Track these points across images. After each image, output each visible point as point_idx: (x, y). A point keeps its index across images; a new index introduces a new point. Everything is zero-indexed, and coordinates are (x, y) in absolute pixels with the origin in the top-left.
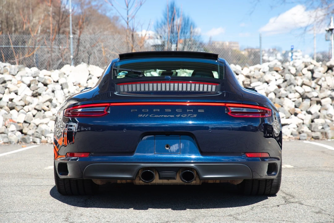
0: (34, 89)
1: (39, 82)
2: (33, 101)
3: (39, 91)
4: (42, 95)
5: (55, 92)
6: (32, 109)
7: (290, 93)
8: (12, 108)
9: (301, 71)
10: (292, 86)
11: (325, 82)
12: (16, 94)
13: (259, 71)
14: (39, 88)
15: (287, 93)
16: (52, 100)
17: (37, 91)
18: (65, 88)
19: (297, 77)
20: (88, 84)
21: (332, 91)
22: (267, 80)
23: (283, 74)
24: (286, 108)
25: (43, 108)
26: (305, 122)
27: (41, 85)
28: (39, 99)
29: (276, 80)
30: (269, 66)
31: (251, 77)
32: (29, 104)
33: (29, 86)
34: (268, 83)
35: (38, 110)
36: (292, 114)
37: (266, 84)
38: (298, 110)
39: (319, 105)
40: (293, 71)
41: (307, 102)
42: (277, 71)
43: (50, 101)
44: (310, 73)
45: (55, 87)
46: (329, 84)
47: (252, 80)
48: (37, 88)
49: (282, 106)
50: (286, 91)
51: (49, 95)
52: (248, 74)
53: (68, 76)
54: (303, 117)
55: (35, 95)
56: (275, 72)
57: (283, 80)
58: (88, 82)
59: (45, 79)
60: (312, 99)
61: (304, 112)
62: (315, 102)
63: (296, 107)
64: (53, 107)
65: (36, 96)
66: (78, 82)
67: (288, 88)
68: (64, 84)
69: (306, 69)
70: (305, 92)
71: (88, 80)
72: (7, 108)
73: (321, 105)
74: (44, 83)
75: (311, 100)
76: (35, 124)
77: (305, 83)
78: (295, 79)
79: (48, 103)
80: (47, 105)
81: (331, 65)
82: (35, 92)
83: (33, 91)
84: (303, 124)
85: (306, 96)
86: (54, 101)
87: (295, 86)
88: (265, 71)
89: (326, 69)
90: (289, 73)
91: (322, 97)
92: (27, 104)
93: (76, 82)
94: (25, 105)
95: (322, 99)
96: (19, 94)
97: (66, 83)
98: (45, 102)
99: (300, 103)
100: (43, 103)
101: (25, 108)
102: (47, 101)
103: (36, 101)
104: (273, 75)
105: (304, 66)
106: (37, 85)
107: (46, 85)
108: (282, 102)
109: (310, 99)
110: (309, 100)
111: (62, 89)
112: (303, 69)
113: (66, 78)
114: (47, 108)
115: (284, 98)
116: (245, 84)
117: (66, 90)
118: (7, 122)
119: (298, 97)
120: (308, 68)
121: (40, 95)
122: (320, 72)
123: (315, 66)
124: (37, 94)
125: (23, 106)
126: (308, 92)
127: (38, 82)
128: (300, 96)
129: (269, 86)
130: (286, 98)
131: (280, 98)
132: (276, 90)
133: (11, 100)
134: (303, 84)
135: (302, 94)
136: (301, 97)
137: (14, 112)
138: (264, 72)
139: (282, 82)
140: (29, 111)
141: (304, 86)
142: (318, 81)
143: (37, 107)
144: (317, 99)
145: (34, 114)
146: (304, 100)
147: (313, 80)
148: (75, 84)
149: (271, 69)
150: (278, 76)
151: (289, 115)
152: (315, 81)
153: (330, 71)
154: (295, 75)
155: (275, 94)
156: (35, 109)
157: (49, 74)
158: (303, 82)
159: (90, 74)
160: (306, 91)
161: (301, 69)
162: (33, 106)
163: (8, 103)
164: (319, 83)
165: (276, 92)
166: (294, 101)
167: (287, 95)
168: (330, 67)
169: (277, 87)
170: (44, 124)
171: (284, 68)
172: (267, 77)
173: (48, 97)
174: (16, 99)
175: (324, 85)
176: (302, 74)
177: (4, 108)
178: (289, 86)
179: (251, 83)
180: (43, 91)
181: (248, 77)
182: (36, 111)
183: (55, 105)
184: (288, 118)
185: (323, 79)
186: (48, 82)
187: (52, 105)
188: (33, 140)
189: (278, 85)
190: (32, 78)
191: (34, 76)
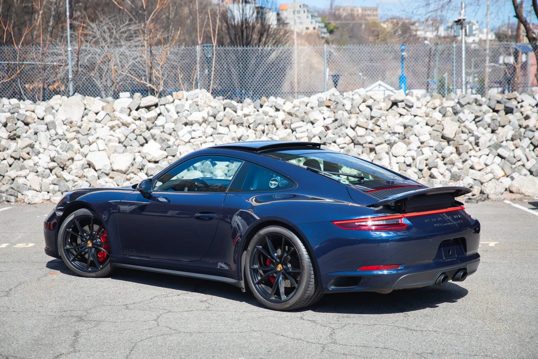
0: (12, 130)
1: (18, 120)
2: (10, 145)
3: (18, 132)
4: (21, 137)
5: (38, 134)
6: (8, 157)
7: (340, 136)
9: (358, 107)
10: (343, 128)
11: (386, 123)
13: (306, 106)
14: (18, 127)
15: (335, 137)
16: (34, 145)
17: (14, 132)
18: (51, 129)
19: (352, 115)
20: (83, 122)
21: (392, 134)
22: (312, 119)
23: (335, 111)
25: (22, 156)
27: (20, 124)
28: (17, 143)
29: (324, 119)
30: (318, 100)
31: (293, 115)
32: (4, 149)
33: (5, 125)
34: (313, 123)
35: (15, 159)
37: (311, 124)
39: (373, 153)
40: (348, 107)
41: (359, 149)
42: (328, 107)
43: (32, 146)
44: (369, 109)
45: (38, 128)
46: (389, 125)
47: (294, 119)
48: (15, 129)
50: (334, 134)
51: (30, 138)
52: (290, 110)
53: (57, 111)
55: (13, 138)
56: (325, 108)
57: (333, 119)
58: (83, 119)
59: (26, 116)
60: (364, 145)
62: (368, 149)
64: (34, 154)
65: (15, 139)
66: (69, 121)
67: (337, 130)
68: (50, 123)
69: (364, 104)
70: (358, 136)
71: (83, 117)
73: (376, 153)
74: (25, 122)
75: (363, 147)
76: (10, 177)
77: (359, 123)
78: (349, 118)
79: (28, 149)
80: (27, 152)
81: (395, 100)
82: (12, 134)
83: (10, 132)
85: (358, 142)
86: (37, 146)
87: (347, 128)
88: (314, 106)
89: (391, 104)
90: (342, 110)
91: (377, 143)
93: (67, 119)
95: (376, 145)
97: (53, 122)
98: (24, 148)
100: (22, 149)
102: (27, 147)
103: (13, 145)
104: (322, 112)
105: (362, 100)
106: (16, 124)
107: (27, 124)
109: (362, 145)
110: (361, 147)
111: (48, 129)
112: (360, 104)
113: (53, 115)
114: (26, 156)
115: (330, 144)
116: (286, 124)
117: (52, 132)
119: (349, 142)
120: (366, 103)
121: (19, 137)
122: (381, 109)
123: (375, 100)
124: (15, 137)
126: (361, 136)
127: (16, 120)
128: (351, 141)
129: (314, 127)
130: (333, 144)
132: (320, 133)
134: (357, 125)
135: (353, 139)
136: (353, 142)
138: (312, 108)
139: (332, 122)
140: (4, 159)
141: (357, 129)
142: (378, 120)
143: (14, 155)
144: (371, 146)
145: (10, 163)
146: (356, 146)
147: (371, 119)
148: (65, 123)
149: (321, 104)
150: (327, 112)
152: (373, 121)
153: (395, 107)
154: (350, 112)
155: (320, 138)
156: (11, 157)
157: (32, 109)
158: (357, 122)
159: (85, 109)
160: (359, 134)
161: (358, 106)
162: (9, 152)
164: (378, 123)
165: (321, 136)
166: (342, 148)
167: (334, 140)
168: (395, 101)
169: (323, 129)
170: (22, 177)
171: (336, 103)
172: (314, 115)
173: (28, 142)
175: (384, 126)
176: (359, 111)
178: (339, 127)
179: (291, 124)
180: (23, 133)
181: (290, 114)
182: (13, 160)
183: (38, 151)
185: (383, 118)
186: (29, 120)
187: (33, 151)
188: (6, 198)
189: (325, 126)
190: (9, 115)
191: (11, 111)
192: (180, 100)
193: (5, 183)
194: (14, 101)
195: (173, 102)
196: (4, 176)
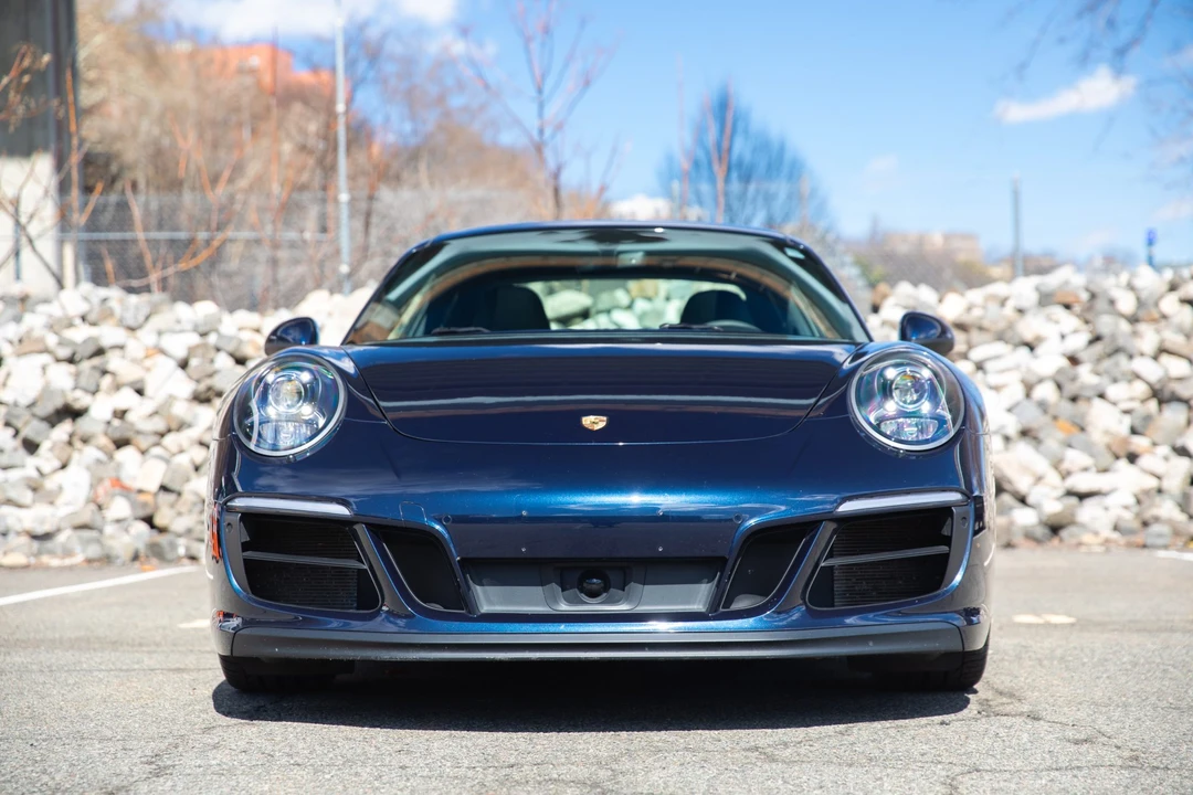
0: (201, 375)
1: (218, 350)
2: (195, 416)
3: (217, 382)
4: (225, 395)
6: (191, 445)
7: (1115, 381)
8: (121, 443)
9: (1156, 305)
10: (1122, 359)
12: (140, 392)
14: (219, 369)
15: (1104, 382)
17: (209, 382)
19: (1143, 327)
22: (1029, 337)
23: (1089, 317)
24: (1097, 436)
26: (1166, 484)
27: (224, 361)
29: (1063, 337)
30: (1037, 289)
31: (970, 328)
32: (182, 426)
33: (184, 364)
34: (1031, 347)
36: (1117, 457)
37: (1026, 350)
38: (1139, 443)
41: (1175, 415)
42: (1068, 306)
44: (1188, 310)
47: (976, 336)
48: (210, 372)
49: (1083, 429)
50: (1098, 374)
52: (961, 314)
54: (1160, 467)
55: (205, 397)
56: (1059, 309)
57: (1089, 336)
59: (240, 342)
61: (1164, 450)
63: (1134, 431)
65: (208, 401)
67: (1107, 364)
69: (1175, 296)
70: (1170, 378)
72: (104, 441)
74: (237, 355)
75: (1190, 408)
76: (198, 495)
77: (1168, 345)
78: (1135, 332)
82: (202, 387)
83: (198, 381)
84: (1160, 491)
85: (1173, 394)
87: (1131, 357)
88: (1024, 304)
90: (1109, 313)
92: (174, 426)
94: (169, 431)
96: (149, 391)
99: (1148, 418)
101: (169, 440)
103: (205, 415)
105: (1165, 287)
106: (212, 362)
107: (243, 362)
108: (1083, 416)
109: (1186, 401)
110: (1184, 407)
115: (1090, 398)
118: (100, 491)
119: (1143, 396)
121: (219, 394)
124: (212, 394)
125: (162, 435)
126: (1180, 379)
127: (214, 351)
128: (1150, 393)
129: (1036, 357)
130: (1097, 400)
131: (1074, 399)
132: (1060, 371)
133: (121, 414)
134: (1163, 350)
135: (1157, 386)
136: (1154, 396)
137: (127, 455)
138: (1021, 311)
139: (1086, 343)
140: (180, 451)
141: (1165, 358)
145: (198, 462)
146: (1164, 406)
149: (1046, 299)
150: (1069, 321)
151: (1107, 459)
154: (1132, 318)
155: (1059, 387)
156: (202, 444)
157: (255, 325)
158: (1162, 341)
161: (1155, 298)
162: (195, 433)
163: (109, 423)
165: (1061, 379)
166: (1127, 412)
167: (1100, 389)
169: (1065, 363)
171: (1093, 296)
172: (1029, 327)
174: (139, 411)
176: (1157, 316)
177: (94, 442)
178: (1108, 356)
179: (971, 349)
180: (230, 383)
181: (961, 325)
182: (206, 451)
184: (1105, 470)
186: (247, 351)
188: (187, 549)
189: (1069, 354)
190: (194, 339)
191: (202, 329)
192: (649, 299)
193: (184, 509)
194: (205, 308)
195: (630, 307)
196: (179, 494)
